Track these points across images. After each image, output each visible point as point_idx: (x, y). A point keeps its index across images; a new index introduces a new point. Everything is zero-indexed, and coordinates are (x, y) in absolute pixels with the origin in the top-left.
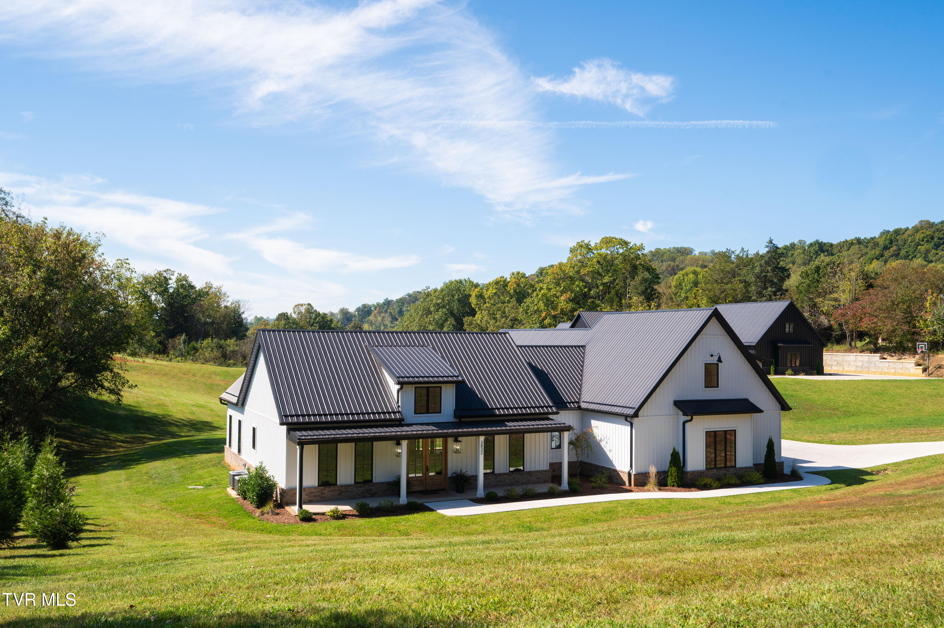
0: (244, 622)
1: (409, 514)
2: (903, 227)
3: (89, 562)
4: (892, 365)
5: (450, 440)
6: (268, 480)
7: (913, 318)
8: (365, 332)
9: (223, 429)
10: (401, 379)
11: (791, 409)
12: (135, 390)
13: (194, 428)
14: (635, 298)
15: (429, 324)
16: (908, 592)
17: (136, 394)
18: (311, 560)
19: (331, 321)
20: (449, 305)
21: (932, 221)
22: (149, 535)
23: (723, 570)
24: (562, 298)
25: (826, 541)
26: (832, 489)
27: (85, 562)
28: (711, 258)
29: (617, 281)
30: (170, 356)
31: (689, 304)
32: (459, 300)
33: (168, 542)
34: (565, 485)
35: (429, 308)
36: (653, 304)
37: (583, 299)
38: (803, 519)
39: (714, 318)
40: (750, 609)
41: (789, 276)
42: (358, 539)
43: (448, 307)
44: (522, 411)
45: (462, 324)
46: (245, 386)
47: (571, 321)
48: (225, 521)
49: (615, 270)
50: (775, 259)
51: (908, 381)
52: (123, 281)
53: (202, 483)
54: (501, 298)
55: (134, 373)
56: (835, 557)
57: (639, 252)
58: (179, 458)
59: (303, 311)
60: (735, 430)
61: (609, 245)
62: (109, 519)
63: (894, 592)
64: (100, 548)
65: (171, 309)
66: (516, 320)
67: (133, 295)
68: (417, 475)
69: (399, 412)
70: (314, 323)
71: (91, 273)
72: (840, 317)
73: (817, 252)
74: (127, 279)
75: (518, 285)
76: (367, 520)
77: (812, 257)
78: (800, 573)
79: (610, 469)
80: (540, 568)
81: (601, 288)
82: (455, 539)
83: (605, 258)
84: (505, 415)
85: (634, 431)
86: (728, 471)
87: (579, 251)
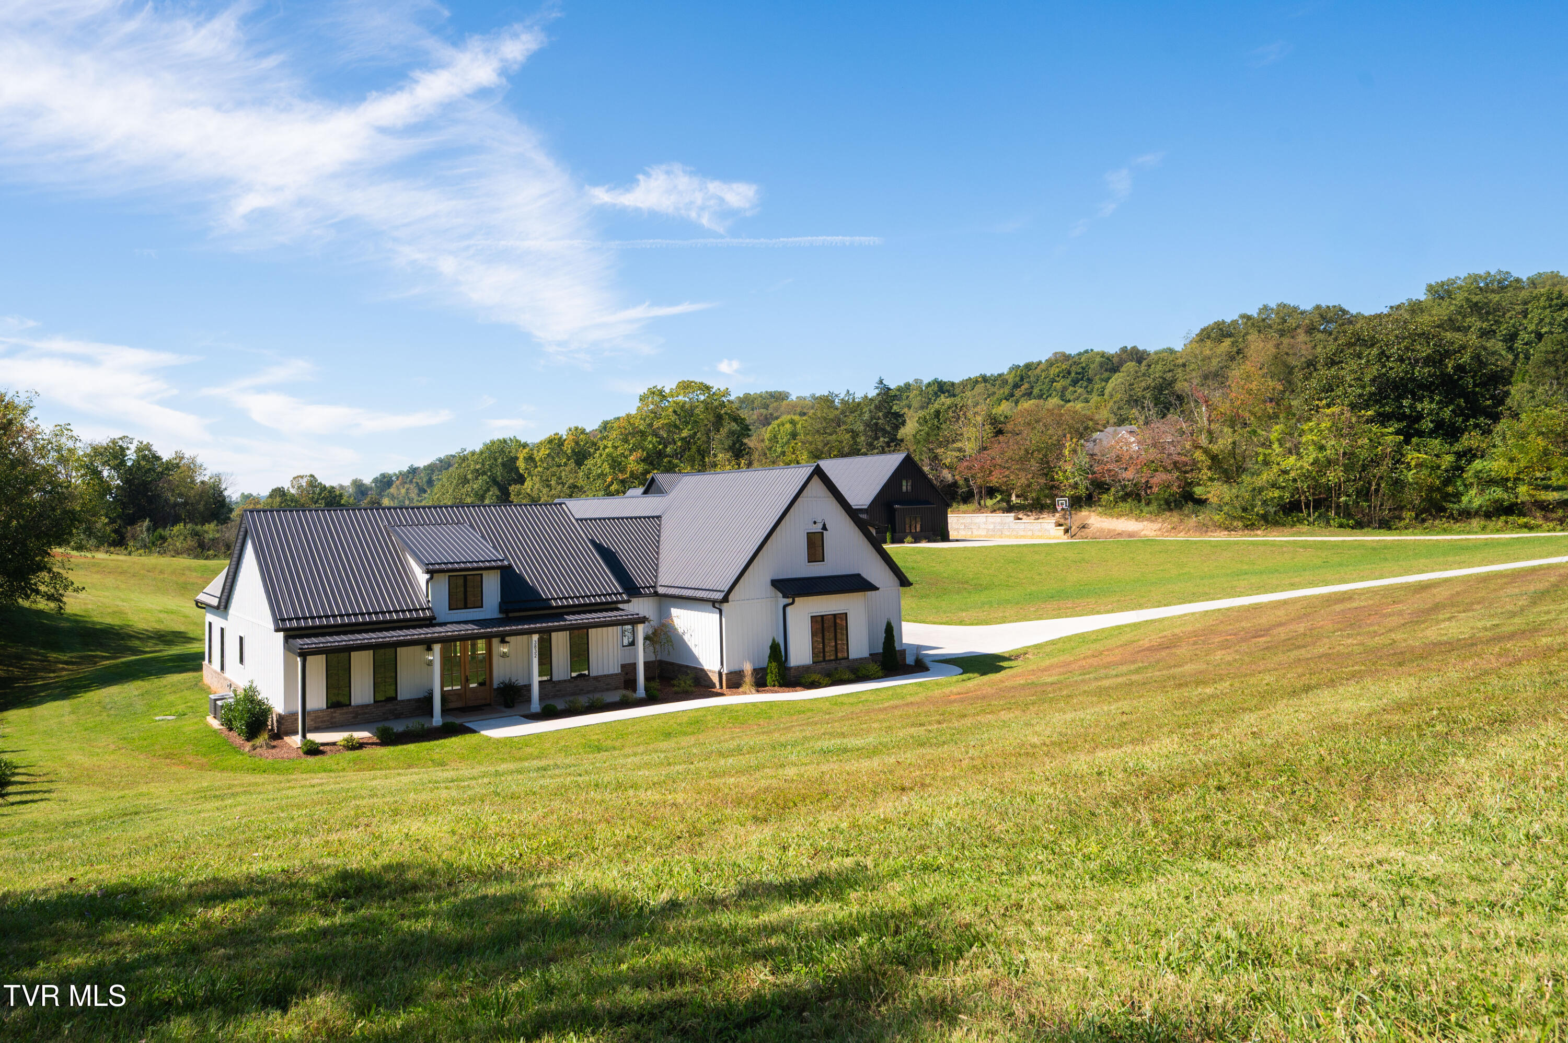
0: (223, 891)
1: (445, 737)
2: (1035, 360)
3: (19, 825)
4: (1029, 526)
5: (495, 641)
6: (260, 703)
7: (1051, 469)
8: (383, 509)
9: (201, 640)
10: (431, 567)
11: (912, 584)
12: (82, 595)
13: (162, 641)
14: (721, 455)
15: (466, 496)
16: (1049, 801)
17: (83, 599)
18: (315, 804)
19: (341, 496)
20: (491, 471)
21: (1067, 353)
22: (102, 784)
23: (831, 787)
24: (632, 458)
25: (956, 743)
26: (963, 680)
27: (13, 825)
28: (811, 403)
29: (699, 435)
30: (129, 549)
31: (786, 461)
32: (503, 464)
33: (127, 792)
34: (641, 692)
35: (465, 476)
36: (743, 461)
37: (658, 458)
38: (930, 719)
39: (816, 477)
40: (862, 833)
41: (904, 423)
42: (378, 773)
43: (489, 474)
44: (584, 600)
45: (508, 494)
46: (228, 584)
47: (643, 486)
48: (205, 760)
49: (696, 422)
50: (887, 402)
51: (1048, 545)
52: (64, 453)
53: (173, 711)
54: (556, 459)
55: (81, 572)
56: (965, 763)
57: (723, 399)
59: (304, 484)
60: (846, 614)
61: (687, 391)
62: (47, 765)
63: (1033, 801)
64: (35, 805)
65: (130, 487)
66: (575, 487)
67: (77, 470)
68: (455, 688)
69: (428, 609)
70: (317, 499)
71: (20, 444)
72: (966, 471)
73: (936, 393)
74: (69, 450)
75: (577, 443)
76: (392, 748)
77: (930, 399)
78: (923, 785)
79: (696, 668)
80: (607, 796)
81: (679, 443)
82: (502, 767)
83: (683, 406)
84: (563, 607)
85: (723, 620)
86: (840, 664)
87: (650, 399)
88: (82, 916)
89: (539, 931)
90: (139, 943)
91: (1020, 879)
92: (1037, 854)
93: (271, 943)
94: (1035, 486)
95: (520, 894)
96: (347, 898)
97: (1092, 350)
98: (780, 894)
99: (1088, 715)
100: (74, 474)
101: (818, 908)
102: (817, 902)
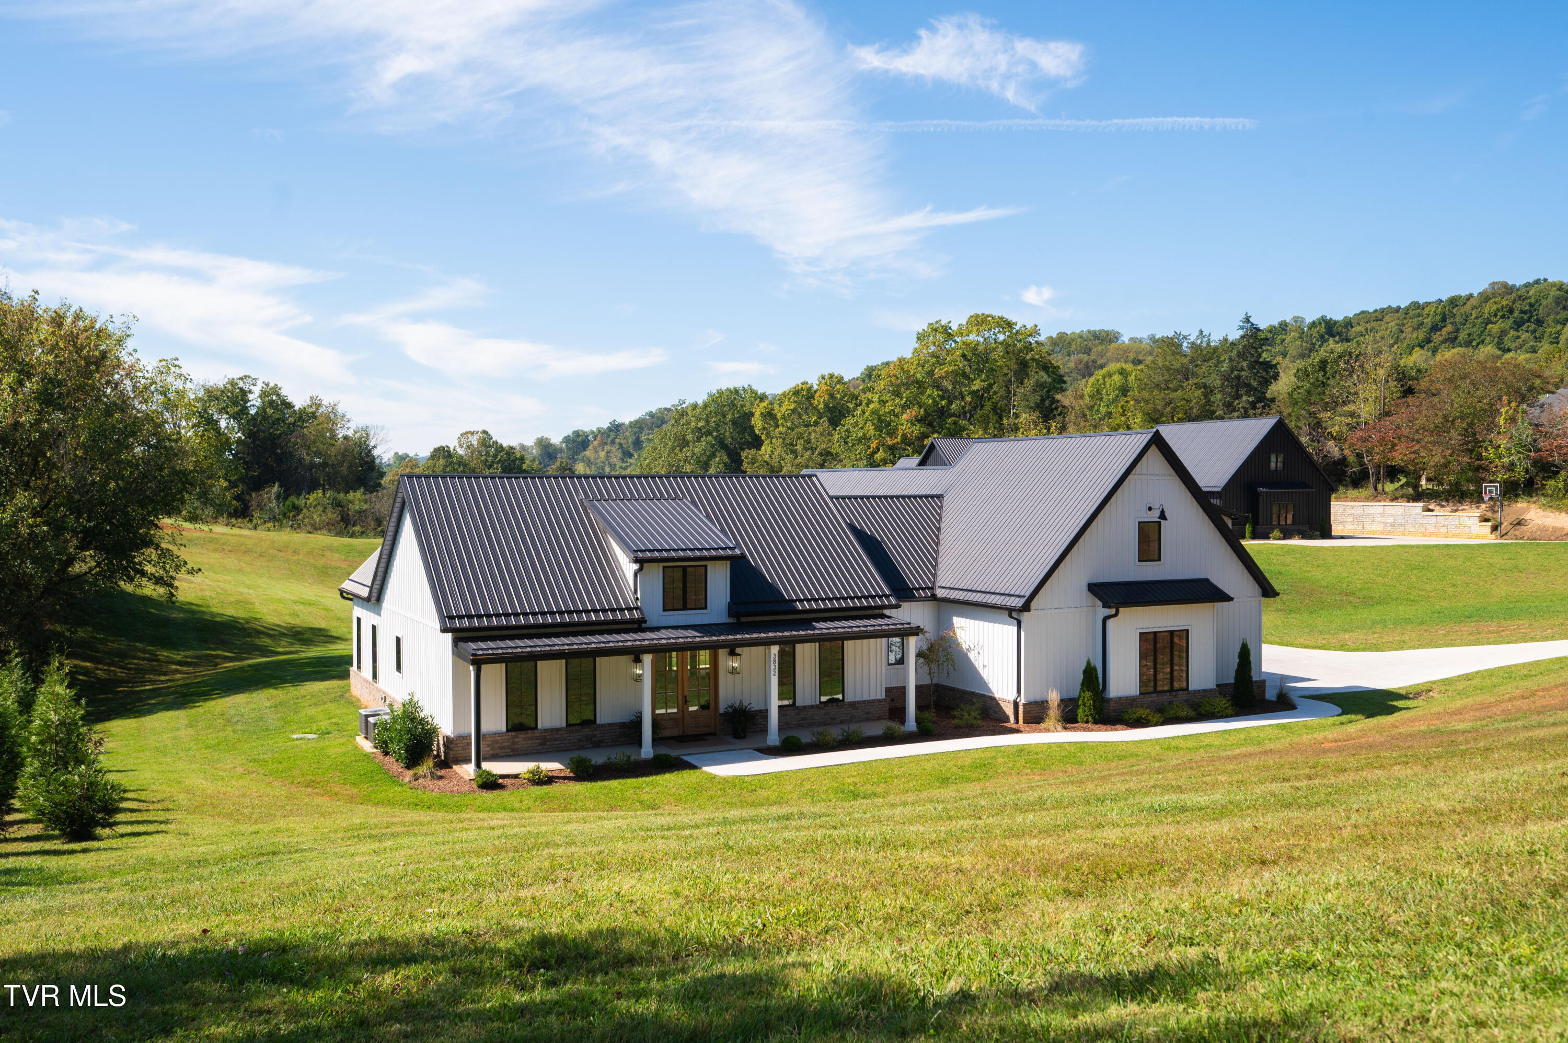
0: (391, 953)
1: (657, 773)
2: (1464, 293)
3: (132, 861)
4: (1442, 521)
5: (722, 653)
6: (422, 722)
7: (1478, 443)
8: (579, 477)
9: (346, 640)
10: (640, 555)
11: (1278, 594)
12: (198, 578)
13: (299, 640)
14: (1024, 416)
15: (685, 461)
16: (1463, 885)
17: (199, 584)
18: (498, 850)
19: (522, 459)
20: (718, 431)
21: (1510, 283)
22: (230, 815)
23: (1167, 856)
24: (905, 417)
25: (1333, 806)
26: (1342, 723)
27: (125, 862)
28: (1149, 348)
29: (995, 388)
30: (255, 522)
31: (1113, 425)
32: (734, 422)
33: (261, 826)
34: (911, 724)
35: (684, 436)
36: (1054, 424)
37: (940, 417)
38: (1296, 772)
39: (1153, 447)
40: (1210, 917)
41: (1276, 377)
42: (574, 815)
43: (715, 434)
44: (840, 604)
45: (739, 462)
46: (381, 570)
47: (920, 454)
48: (355, 791)
49: (992, 370)
50: (1254, 348)
51: (1468, 547)
52: (172, 396)
53: (314, 729)
54: (804, 417)
55: (195, 550)
56: (1346, 832)
57: (1030, 339)
58: (276, 688)
59: (475, 443)
60: (1187, 631)
61: (981, 328)
62: (161, 790)
63: (1441, 885)
64: (149, 839)
65: (253, 442)
66: (829, 453)
67: (188, 419)
68: (669, 711)
69: (637, 608)
70: (493, 462)
71: (117, 385)
72: (1360, 443)
74: (177, 392)
75: (832, 396)
76: (589, 785)
77: (1314, 344)
78: (1291, 859)
79: (983, 696)
80: (872, 857)
81: (968, 399)
82: (733, 814)
83: (975, 349)
84: (812, 611)
85: (1023, 634)
86: (1176, 696)
87: (931, 338)
88: (221, 976)
89: (793, 1020)
90: (295, 1013)
91: (1424, 985)
92: (1448, 954)
93: (457, 1020)
94: (1455, 467)
95: (767, 974)
96: (547, 969)
97: (1545, 280)
98: (1105, 990)
99: (1516, 774)
100: (184, 423)
101: (1155, 1009)
102: (1154, 1001)
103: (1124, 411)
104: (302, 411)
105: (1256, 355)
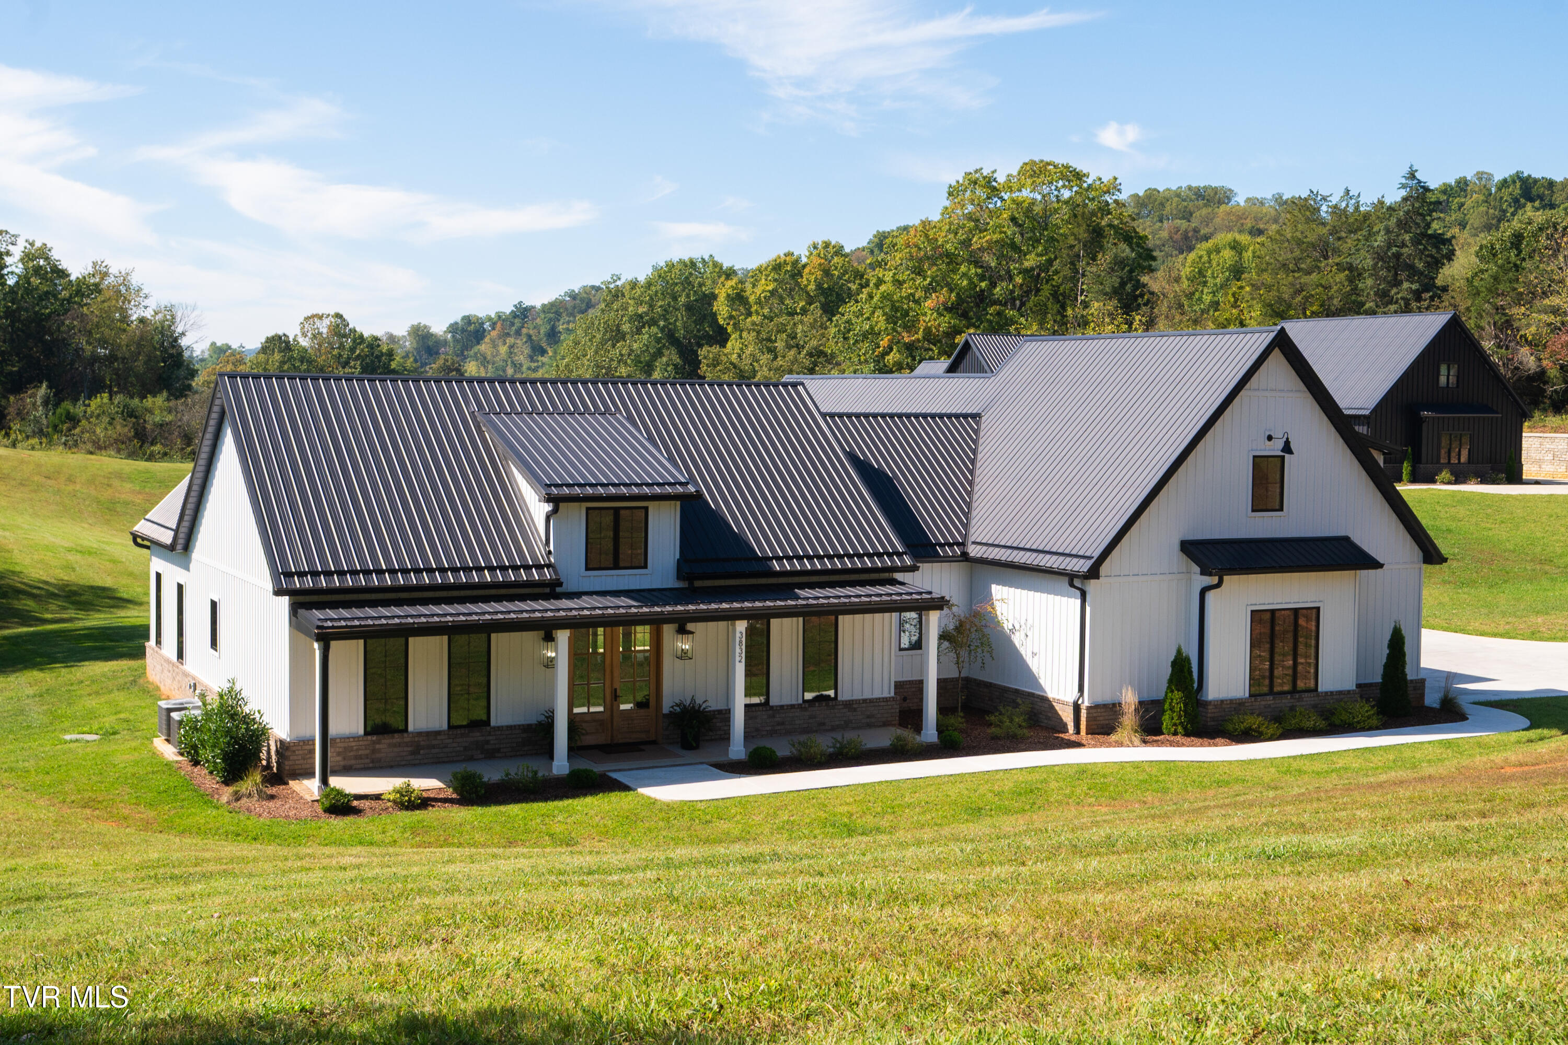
1: (574, 796)
5: (668, 630)
6: (247, 720)
8: (470, 381)
9: (140, 604)
10: (555, 491)
11: (1445, 560)
13: (73, 603)
14: (1096, 304)
15: (619, 362)
18: (351, 899)
19: (390, 354)
20: (666, 320)
23: (1283, 919)
24: (929, 303)
25: (1515, 854)
26: (1530, 741)
28: (1273, 213)
29: (1056, 264)
30: (13, 436)
31: (1221, 320)
32: (689, 307)
33: (19, 861)
34: (930, 733)
35: (618, 326)
36: (1138, 318)
37: (977, 306)
38: (1466, 807)
39: (1277, 350)
40: (1341, 1004)
41: (1450, 256)
42: (458, 852)
43: (662, 323)
44: (833, 564)
45: (696, 363)
46: (190, 506)
47: (949, 357)
48: (152, 814)
49: (1052, 239)
50: (1421, 215)
53: (95, 727)
54: (787, 302)
56: (1533, 891)
57: (1107, 198)
58: (41, 670)
59: (325, 331)
60: (1318, 609)
61: (1038, 181)
65: (12, 324)
66: (821, 353)
68: (592, 709)
69: (549, 566)
70: (349, 358)
73: (1516, 201)
75: (827, 272)
76: (479, 810)
77: (1505, 211)
78: (1455, 926)
79: (1032, 695)
80: (873, 915)
81: (1019, 280)
82: (680, 853)
83: (1029, 210)
84: (794, 574)
85: (1088, 609)
86: (1300, 700)
87: (968, 193)
103: (1236, 300)
104: (81, 282)
105: (1422, 225)
